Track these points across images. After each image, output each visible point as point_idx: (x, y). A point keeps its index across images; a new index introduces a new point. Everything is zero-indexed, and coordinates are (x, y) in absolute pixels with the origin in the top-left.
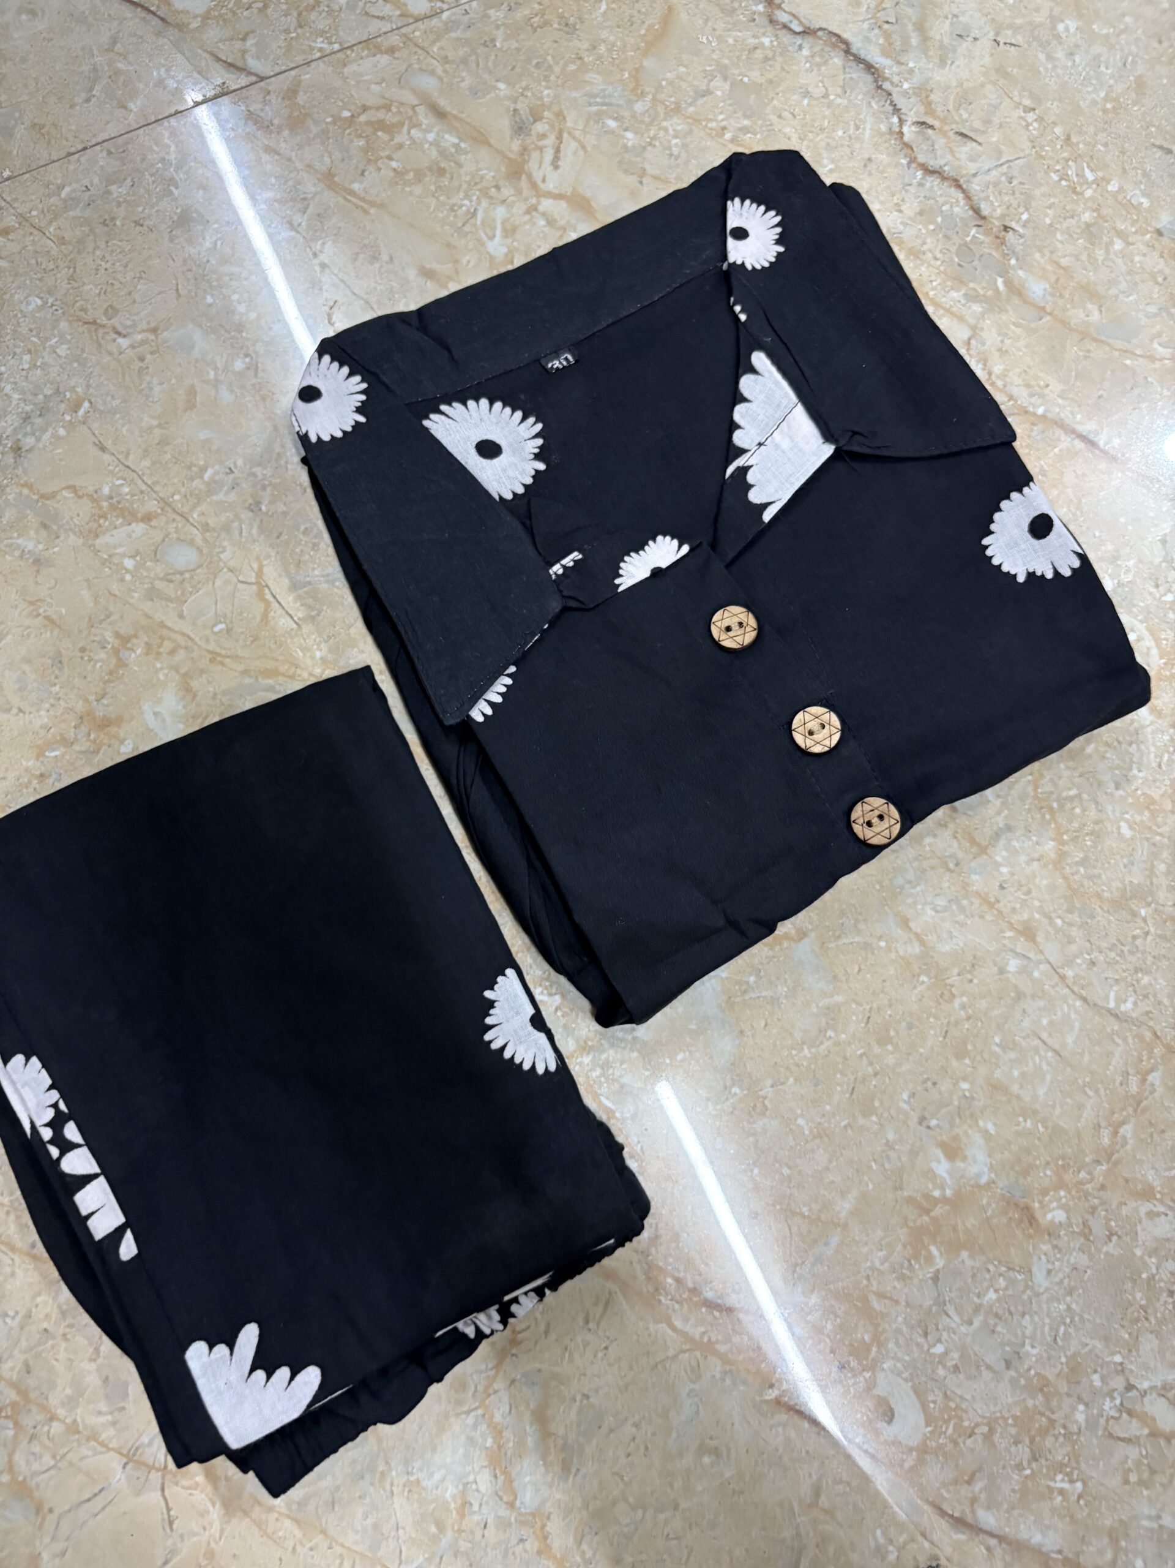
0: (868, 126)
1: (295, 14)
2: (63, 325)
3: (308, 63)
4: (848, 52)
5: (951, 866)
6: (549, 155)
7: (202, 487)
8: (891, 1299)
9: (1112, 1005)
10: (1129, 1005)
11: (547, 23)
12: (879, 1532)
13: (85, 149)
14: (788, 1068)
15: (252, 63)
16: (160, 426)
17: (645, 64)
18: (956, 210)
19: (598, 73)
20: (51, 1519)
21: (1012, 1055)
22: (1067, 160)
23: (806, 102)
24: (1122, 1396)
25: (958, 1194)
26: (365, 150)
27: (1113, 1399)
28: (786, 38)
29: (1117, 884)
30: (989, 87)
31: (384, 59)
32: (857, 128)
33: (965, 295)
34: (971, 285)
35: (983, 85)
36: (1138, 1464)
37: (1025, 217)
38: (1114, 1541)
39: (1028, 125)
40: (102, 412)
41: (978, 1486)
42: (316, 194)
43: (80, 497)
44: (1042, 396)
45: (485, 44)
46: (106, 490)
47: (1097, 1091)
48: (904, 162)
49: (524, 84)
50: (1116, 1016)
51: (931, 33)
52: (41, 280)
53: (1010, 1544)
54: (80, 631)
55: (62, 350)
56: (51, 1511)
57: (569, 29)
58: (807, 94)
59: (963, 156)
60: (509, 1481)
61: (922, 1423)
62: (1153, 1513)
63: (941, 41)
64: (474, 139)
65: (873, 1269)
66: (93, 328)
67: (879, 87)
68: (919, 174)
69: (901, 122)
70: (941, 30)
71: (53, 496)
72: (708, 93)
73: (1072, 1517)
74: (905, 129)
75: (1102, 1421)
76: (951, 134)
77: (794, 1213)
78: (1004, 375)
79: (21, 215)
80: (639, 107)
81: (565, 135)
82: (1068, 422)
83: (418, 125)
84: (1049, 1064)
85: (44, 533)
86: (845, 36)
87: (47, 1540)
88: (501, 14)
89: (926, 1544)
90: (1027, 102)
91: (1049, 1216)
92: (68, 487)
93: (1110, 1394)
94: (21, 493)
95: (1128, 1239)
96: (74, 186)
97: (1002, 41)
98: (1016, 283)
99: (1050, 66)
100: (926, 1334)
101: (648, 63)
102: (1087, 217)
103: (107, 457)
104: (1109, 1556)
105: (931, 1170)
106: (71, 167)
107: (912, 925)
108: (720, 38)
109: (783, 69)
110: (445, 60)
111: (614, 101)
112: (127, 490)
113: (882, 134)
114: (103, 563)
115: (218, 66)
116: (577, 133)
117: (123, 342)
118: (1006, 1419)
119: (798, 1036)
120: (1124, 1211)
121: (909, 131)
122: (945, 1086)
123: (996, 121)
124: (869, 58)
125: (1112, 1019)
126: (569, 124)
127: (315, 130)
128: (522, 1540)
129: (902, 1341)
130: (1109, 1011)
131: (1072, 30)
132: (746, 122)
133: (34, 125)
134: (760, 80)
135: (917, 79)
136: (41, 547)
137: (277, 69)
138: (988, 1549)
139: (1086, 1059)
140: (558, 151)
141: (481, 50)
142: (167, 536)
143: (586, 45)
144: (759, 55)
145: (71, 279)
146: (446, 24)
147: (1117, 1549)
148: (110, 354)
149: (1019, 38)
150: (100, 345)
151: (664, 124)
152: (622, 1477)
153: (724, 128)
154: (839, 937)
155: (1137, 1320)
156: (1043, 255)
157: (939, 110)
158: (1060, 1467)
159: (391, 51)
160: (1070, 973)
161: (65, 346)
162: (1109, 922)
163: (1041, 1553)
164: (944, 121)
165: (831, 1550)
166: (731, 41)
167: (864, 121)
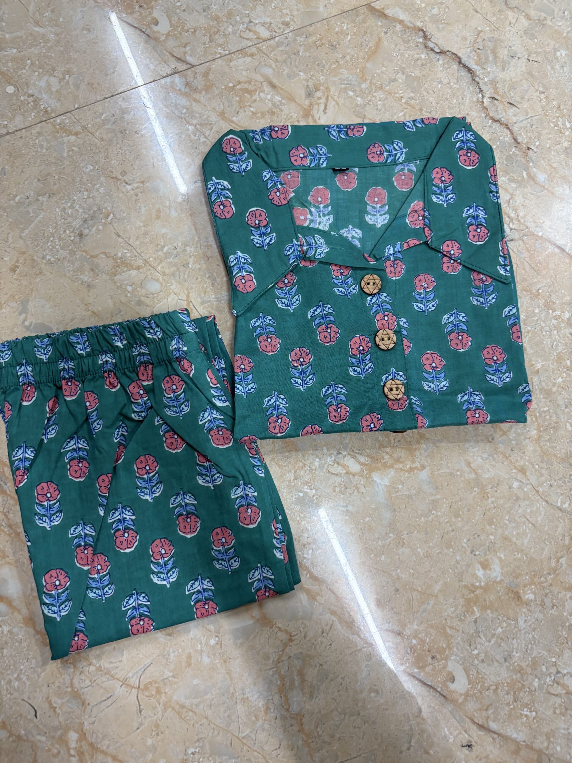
0: (468, 98)
1: (208, 35)
2: (102, 178)
3: (214, 60)
4: (460, 62)
5: (490, 439)
6: (322, 107)
7: (162, 255)
8: (455, 629)
9: (559, 505)
10: (567, 505)
11: (323, 44)
12: (446, 729)
13: (112, 96)
14: (414, 526)
15: (189, 59)
16: (144, 226)
17: (367, 65)
18: (506, 139)
19: (346, 69)
20: (89, 708)
21: (514, 525)
22: (558, 117)
23: (440, 86)
24: (554, 676)
25: (487, 584)
26: (240, 102)
27: (551, 677)
28: (432, 55)
29: (563, 451)
30: (524, 81)
31: (248, 59)
32: (463, 99)
33: (509, 179)
34: (512, 174)
35: (521, 80)
36: (560, 705)
37: (537, 143)
38: (548, 738)
39: (541, 100)
40: (119, 219)
41: (490, 712)
42: (217, 122)
43: (108, 257)
44: (541, 227)
45: (295, 54)
46: (120, 255)
47: (550, 542)
48: (483, 115)
49: (312, 73)
50: (561, 510)
51: (499, 55)
52: (92, 157)
53: (503, 737)
54: (107, 318)
55: (102, 190)
56: (89, 704)
57: (333, 47)
58: (440, 82)
59: (511, 114)
60: (287, 700)
61: (467, 683)
62: (566, 727)
63: (503, 58)
64: (289, 99)
65: (448, 616)
66: (115, 180)
67: (474, 80)
68: (490, 121)
69: (483, 96)
70: (503, 53)
71: (96, 256)
72: (395, 80)
73: (530, 727)
74: (485, 100)
75: (545, 686)
76: (505, 103)
77: (414, 590)
78: (524, 217)
79: (83, 126)
80: (364, 86)
81: (330, 98)
82: (552, 239)
83: (263, 91)
84: (529, 530)
85: (92, 273)
86: (459, 55)
87: (87, 717)
88: (302, 39)
89: (466, 736)
90: (541, 89)
91: (527, 597)
92: (103, 253)
93: (550, 675)
94: (82, 255)
95: (561, 608)
96: (107, 113)
97: (531, 59)
98: (532, 175)
99: (552, 72)
100: (470, 645)
101: (369, 65)
102: (566, 144)
103: (120, 240)
104: (545, 744)
105: (475, 574)
106: (106, 105)
107: (472, 465)
108: (402, 55)
109: (430, 70)
110: (276, 61)
111: (353, 83)
112: (129, 255)
113: (474, 102)
114: (118, 287)
115: (173, 59)
116: (335, 97)
117: (129, 187)
118: (503, 684)
119: (420, 512)
120: (560, 596)
121: (486, 101)
122: (483, 537)
123: (526, 97)
124: (469, 66)
125: (559, 511)
126: (332, 93)
127: (217, 92)
128: (292, 725)
129: (459, 648)
130: (558, 507)
131: (563, 55)
132: (412, 95)
133: (89, 84)
134: (419, 75)
135: (491, 76)
136: (90, 279)
137: (200, 62)
138: (493, 739)
139: (546, 528)
140: (326, 105)
141: (293, 56)
142: (147, 276)
143: (340, 56)
144: (419, 62)
145: (106, 157)
146: (277, 43)
147: (549, 742)
148: (123, 192)
149: (539, 58)
150: (118, 188)
151: (375, 94)
152: (336, 701)
153: (402, 97)
154: (439, 470)
155: (563, 643)
156: (545, 162)
157: (501, 91)
158: (526, 705)
159: (252, 55)
160: (541, 490)
161: (103, 188)
162: (560, 468)
163: (516, 742)
164: (502, 97)
165: (425, 736)
166: (407, 56)
167: (466, 96)
